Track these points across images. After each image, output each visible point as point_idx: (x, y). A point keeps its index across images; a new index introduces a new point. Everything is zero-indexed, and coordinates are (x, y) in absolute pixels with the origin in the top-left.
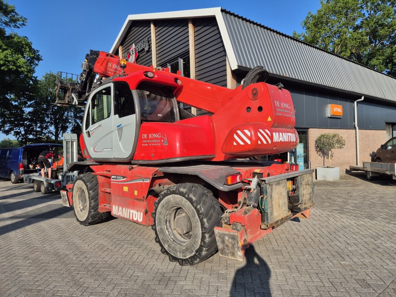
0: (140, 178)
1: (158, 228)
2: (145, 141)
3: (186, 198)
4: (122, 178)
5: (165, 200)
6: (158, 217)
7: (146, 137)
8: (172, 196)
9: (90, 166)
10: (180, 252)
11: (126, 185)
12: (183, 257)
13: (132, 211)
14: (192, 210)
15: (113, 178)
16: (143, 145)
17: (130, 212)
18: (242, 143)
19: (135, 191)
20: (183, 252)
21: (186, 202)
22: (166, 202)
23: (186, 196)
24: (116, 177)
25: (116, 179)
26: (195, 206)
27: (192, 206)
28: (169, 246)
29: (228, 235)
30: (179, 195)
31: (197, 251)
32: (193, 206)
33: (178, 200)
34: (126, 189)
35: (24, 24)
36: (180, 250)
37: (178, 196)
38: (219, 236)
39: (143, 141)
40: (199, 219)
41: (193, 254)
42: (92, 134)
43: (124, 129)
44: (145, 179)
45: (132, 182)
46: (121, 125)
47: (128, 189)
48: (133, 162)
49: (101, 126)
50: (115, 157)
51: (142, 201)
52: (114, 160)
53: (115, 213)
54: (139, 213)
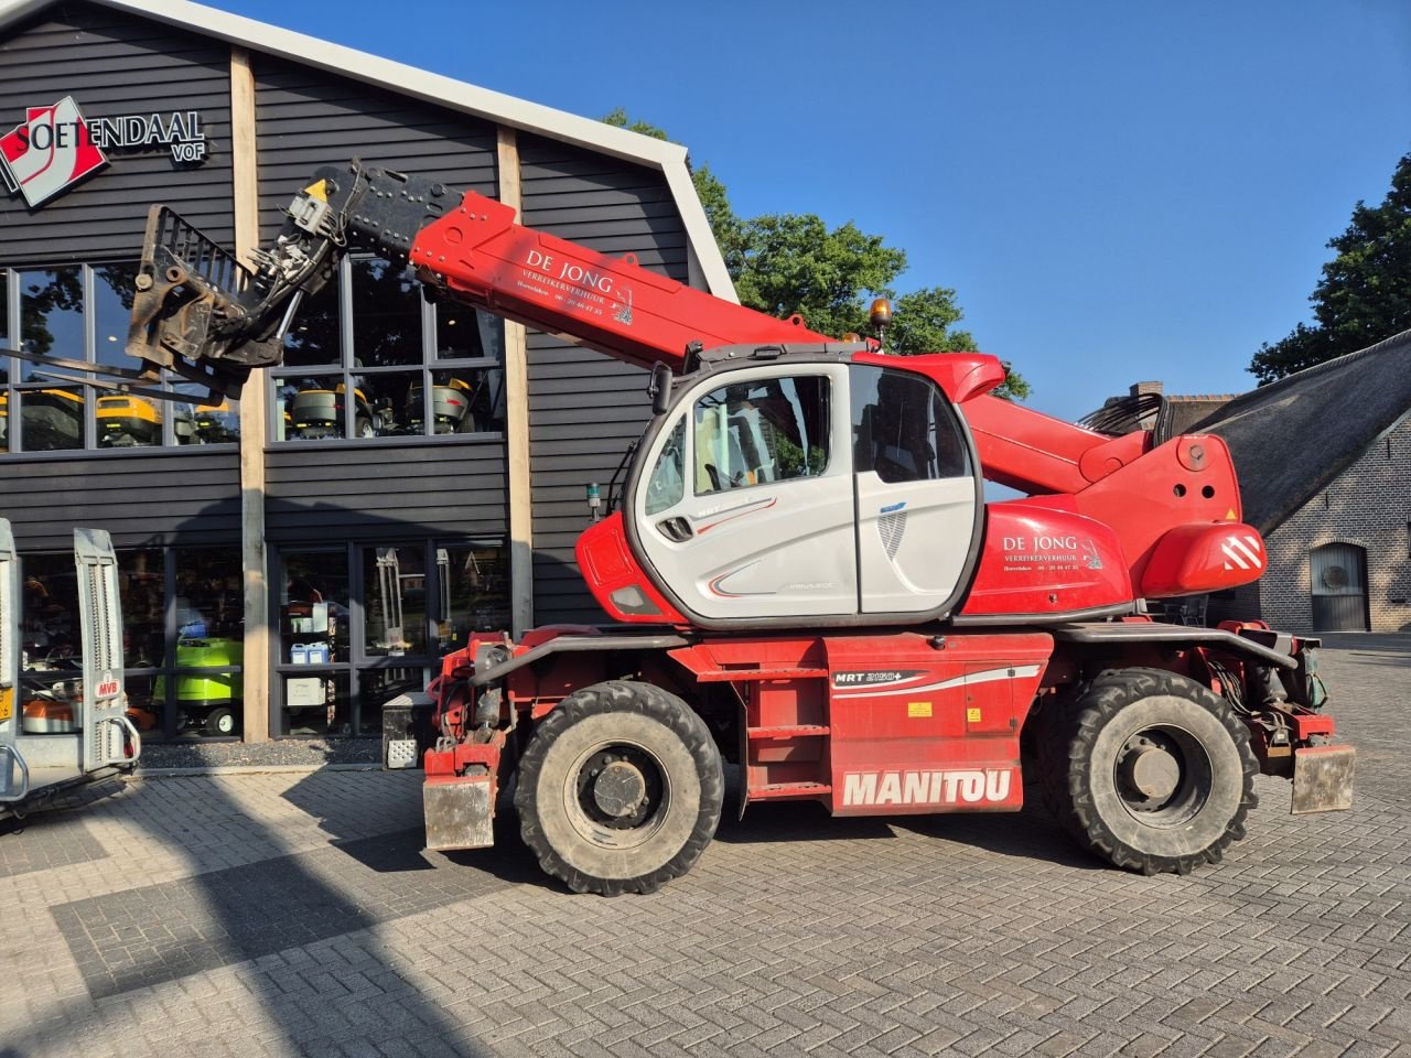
0: (992, 667)
1: (1100, 798)
2: (1020, 558)
3: (1192, 699)
4: (898, 676)
5: (1124, 715)
6: (1098, 766)
7: (1022, 546)
8: (1148, 703)
9: (669, 652)
10: (1182, 841)
11: (918, 698)
12: (1192, 850)
13: (955, 776)
14: (1214, 725)
15: (838, 684)
16: (1007, 569)
17: (944, 781)
18: (1244, 566)
19: (970, 710)
20: (1190, 839)
21: (1193, 709)
22: (1125, 719)
23: (1194, 694)
24: (861, 676)
25: (864, 681)
26: (1221, 714)
27: (1213, 716)
28: (1141, 836)
29: (1329, 759)
30: (1172, 694)
31: (1230, 825)
32: (1217, 716)
33: (1168, 707)
34: (920, 710)
36: (1179, 835)
37: (1169, 697)
38: (1307, 769)
39: (1008, 559)
40: (1234, 745)
41: (1223, 831)
42: (700, 531)
43: (910, 521)
44: (1016, 669)
45: (958, 682)
46: (902, 505)
47: (934, 709)
48: (957, 620)
49: (771, 502)
50: (864, 610)
51: (1007, 734)
52: (858, 621)
53: (858, 801)
54: (992, 776)
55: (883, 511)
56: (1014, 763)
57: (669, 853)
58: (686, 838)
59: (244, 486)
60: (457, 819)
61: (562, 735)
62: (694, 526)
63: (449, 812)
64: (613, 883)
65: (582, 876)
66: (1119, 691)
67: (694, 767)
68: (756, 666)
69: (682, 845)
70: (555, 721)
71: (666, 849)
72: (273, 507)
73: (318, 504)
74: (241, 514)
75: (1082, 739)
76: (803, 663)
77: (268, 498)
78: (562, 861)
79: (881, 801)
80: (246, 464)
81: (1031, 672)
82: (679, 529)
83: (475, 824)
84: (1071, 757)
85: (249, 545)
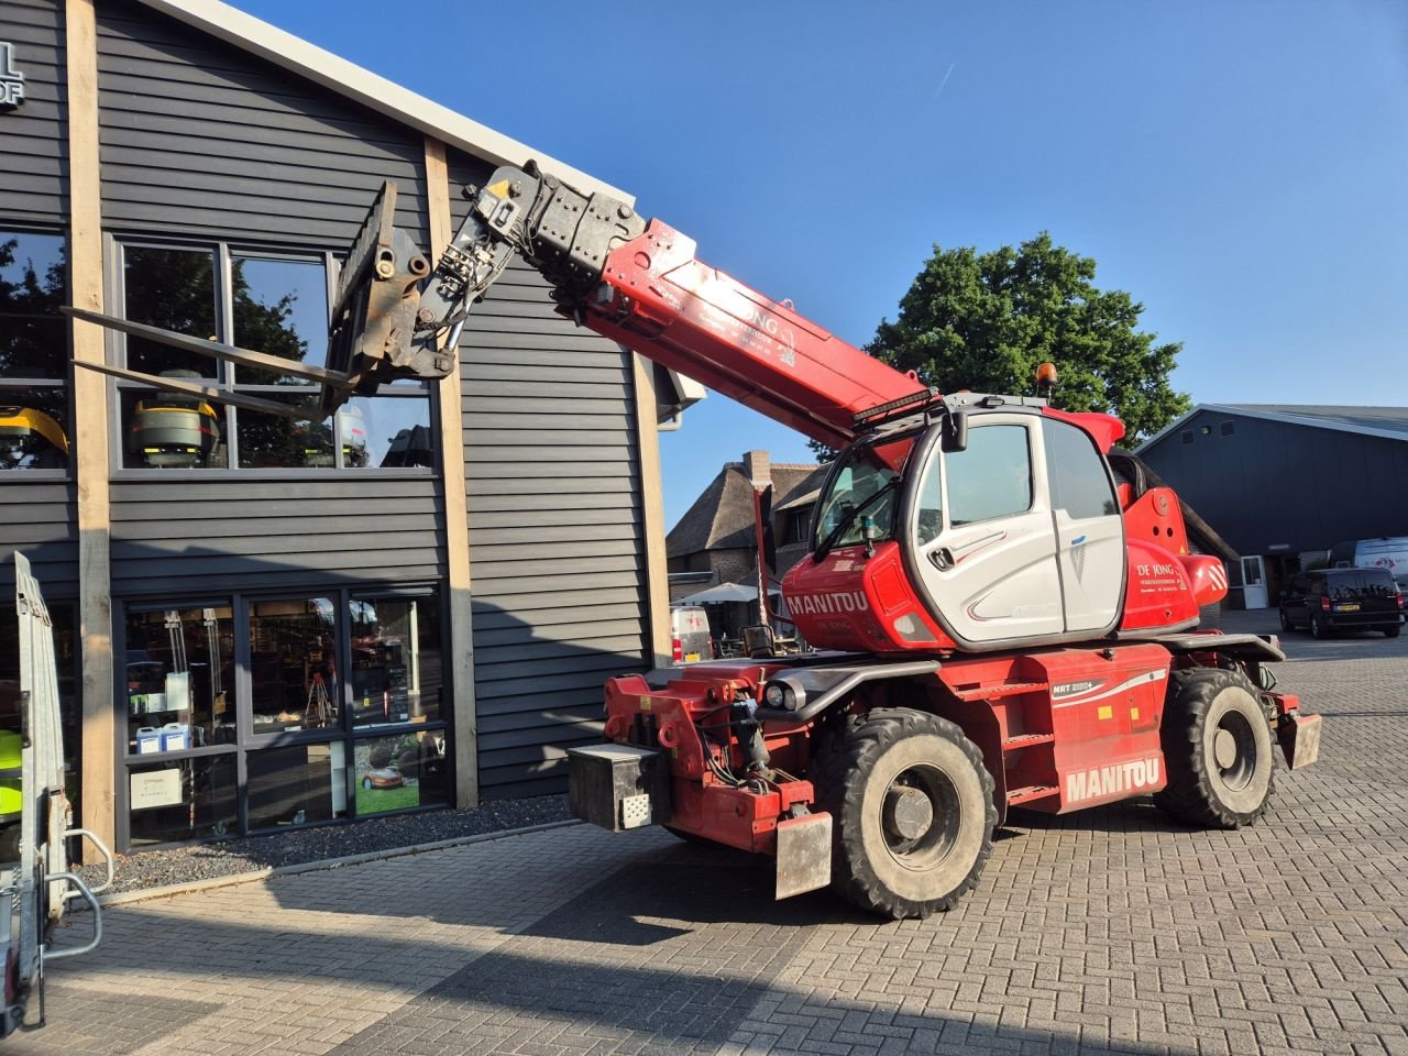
0: (1141, 672)
1: (1211, 772)
2: (1148, 582)
4: (1090, 685)
5: (1215, 704)
7: (1148, 572)
8: (1225, 694)
11: (1103, 703)
13: (1128, 767)
15: (1057, 695)
16: (1143, 591)
17: (1123, 772)
19: (1132, 710)
22: (1213, 711)
24: (1071, 688)
25: (1071, 692)
29: (1311, 726)
33: (1234, 696)
34: (1105, 713)
37: (1234, 688)
39: (1143, 582)
42: (959, 561)
43: (1088, 551)
44: (1154, 673)
45: (1123, 687)
46: (1083, 538)
47: (1113, 711)
48: (1122, 635)
49: (1002, 535)
50: (1069, 629)
51: (1153, 728)
52: (1065, 639)
53: (1076, 798)
54: (1149, 762)
55: (1073, 542)
56: (1160, 753)
57: (967, 867)
58: (978, 851)
59: (82, 525)
60: (804, 861)
61: (878, 763)
62: (955, 556)
63: (797, 855)
64: (929, 904)
65: (904, 902)
66: (1210, 686)
67: (978, 781)
68: (977, 686)
69: (975, 857)
70: (869, 750)
71: (964, 863)
72: (121, 552)
73: (190, 549)
74: (78, 562)
75: (1198, 726)
76: (1009, 681)
77: (114, 542)
78: (886, 889)
79: (1089, 796)
80: (85, 497)
81: (1161, 675)
82: (945, 559)
83: (817, 864)
84: (1192, 741)
85: (90, 600)
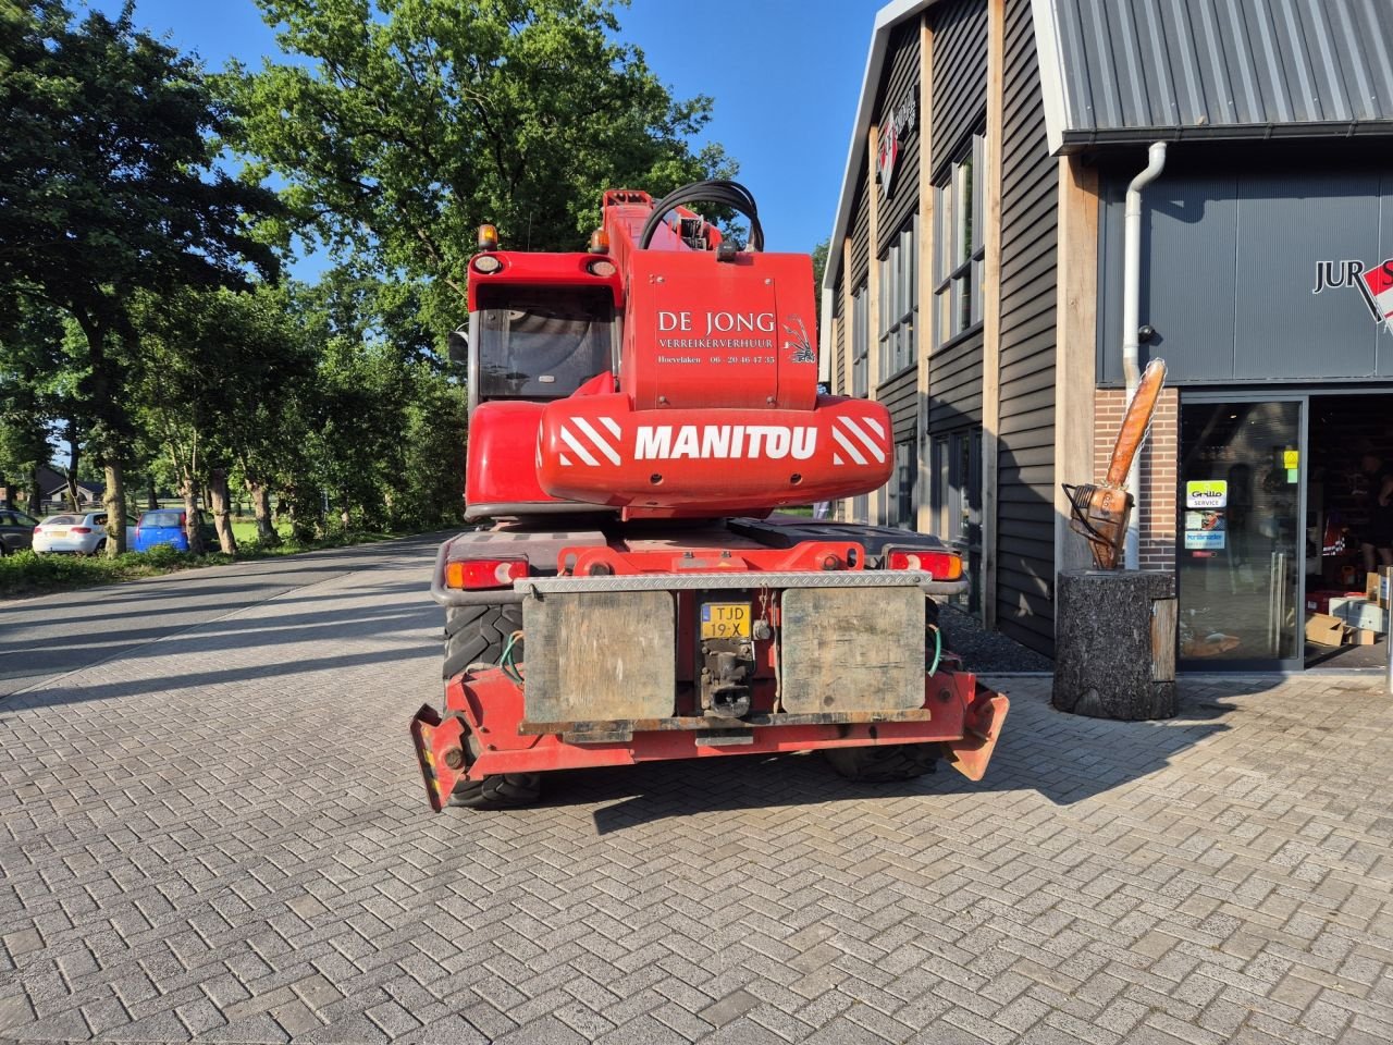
35: (705, 118)
